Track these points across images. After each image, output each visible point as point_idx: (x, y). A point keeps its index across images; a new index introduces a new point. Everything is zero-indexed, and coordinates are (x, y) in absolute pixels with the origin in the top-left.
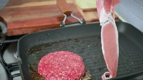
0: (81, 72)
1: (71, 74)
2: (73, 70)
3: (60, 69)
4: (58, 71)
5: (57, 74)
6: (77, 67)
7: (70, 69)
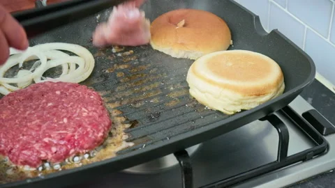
0: (102, 131)
1: (76, 138)
2: (80, 126)
3: (44, 126)
4: (41, 133)
5: (37, 142)
6: (88, 117)
7: (72, 123)
